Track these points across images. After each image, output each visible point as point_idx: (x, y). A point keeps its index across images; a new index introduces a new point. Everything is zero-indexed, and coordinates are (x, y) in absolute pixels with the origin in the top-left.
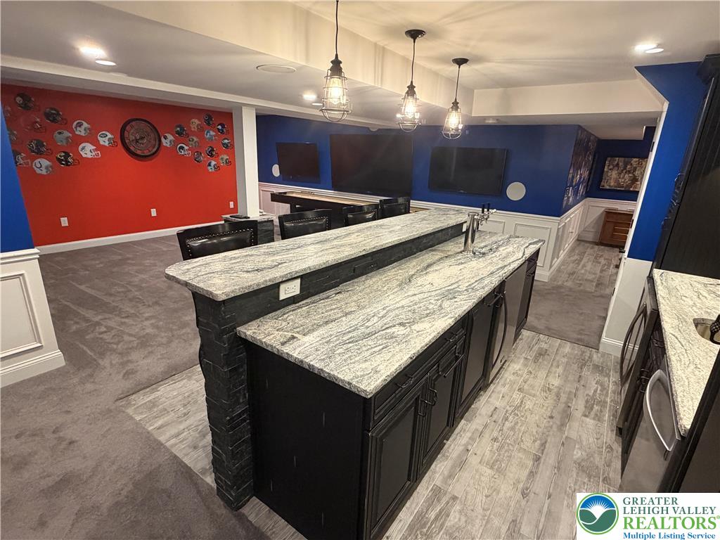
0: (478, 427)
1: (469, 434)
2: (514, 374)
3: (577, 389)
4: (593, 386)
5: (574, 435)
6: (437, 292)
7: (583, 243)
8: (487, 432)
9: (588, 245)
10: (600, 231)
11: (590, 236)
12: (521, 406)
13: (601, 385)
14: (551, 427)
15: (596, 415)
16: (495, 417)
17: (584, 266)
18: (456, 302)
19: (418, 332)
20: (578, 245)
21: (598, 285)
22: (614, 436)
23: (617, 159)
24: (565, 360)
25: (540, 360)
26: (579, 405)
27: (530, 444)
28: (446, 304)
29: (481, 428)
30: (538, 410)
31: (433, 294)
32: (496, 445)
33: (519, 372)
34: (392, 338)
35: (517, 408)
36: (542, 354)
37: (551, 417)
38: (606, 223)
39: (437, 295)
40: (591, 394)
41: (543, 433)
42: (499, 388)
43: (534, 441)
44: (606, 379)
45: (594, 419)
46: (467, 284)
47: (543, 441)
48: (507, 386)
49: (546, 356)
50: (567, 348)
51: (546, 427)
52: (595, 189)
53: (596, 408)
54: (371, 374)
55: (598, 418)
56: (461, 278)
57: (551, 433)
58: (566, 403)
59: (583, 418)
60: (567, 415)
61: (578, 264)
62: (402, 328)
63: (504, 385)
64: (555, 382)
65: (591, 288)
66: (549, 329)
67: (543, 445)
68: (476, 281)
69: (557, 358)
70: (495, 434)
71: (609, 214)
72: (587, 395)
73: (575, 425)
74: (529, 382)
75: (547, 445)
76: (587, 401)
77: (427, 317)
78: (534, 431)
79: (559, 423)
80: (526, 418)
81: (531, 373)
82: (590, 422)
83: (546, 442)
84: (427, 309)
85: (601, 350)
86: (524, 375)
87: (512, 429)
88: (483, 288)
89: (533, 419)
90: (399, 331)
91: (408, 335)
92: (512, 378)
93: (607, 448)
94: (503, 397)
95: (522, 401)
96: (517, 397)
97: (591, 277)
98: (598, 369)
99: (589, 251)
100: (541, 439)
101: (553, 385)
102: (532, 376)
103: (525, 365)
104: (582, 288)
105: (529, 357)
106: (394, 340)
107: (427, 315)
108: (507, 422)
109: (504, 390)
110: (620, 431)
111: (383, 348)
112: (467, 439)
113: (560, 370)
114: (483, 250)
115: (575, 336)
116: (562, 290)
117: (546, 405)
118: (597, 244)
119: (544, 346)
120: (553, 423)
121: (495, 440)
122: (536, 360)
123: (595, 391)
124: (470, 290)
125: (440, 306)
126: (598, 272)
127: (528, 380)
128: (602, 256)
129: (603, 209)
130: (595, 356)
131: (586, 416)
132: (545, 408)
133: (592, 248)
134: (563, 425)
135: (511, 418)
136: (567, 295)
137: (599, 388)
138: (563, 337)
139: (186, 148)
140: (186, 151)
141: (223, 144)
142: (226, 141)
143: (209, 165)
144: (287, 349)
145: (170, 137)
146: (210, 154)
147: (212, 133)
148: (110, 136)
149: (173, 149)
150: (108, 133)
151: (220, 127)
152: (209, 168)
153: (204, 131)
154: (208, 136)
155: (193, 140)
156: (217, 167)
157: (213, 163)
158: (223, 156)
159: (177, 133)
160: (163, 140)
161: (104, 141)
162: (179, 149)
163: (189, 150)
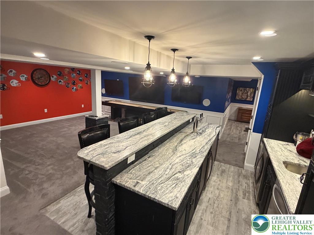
0: (204, 208)
1: (201, 211)
2: (214, 181)
3: (239, 187)
4: (245, 185)
5: (241, 208)
6: (189, 154)
7: (230, 121)
8: (208, 209)
9: (232, 121)
10: (237, 115)
11: (233, 118)
12: (219, 196)
13: (248, 184)
14: (232, 205)
15: (247, 198)
16: (210, 202)
17: (233, 131)
18: (197, 159)
19: (187, 175)
20: (229, 121)
21: (239, 139)
22: (255, 206)
23: (241, 88)
24: (232, 174)
25: (223, 175)
26: (240, 194)
27: (225, 214)
28: (194, 160)
29: (205, 208)
30: (226, 197)
31: (187, 155)
32: (212, 215)
33: (216, 181)
34: (178, 179)
35: (218, 197)
36: (223, 172)
37: (231, 200)
38: (239, 112)
39: (189, 156)
40: (244, 188)
41: (230, 208)
42: (209, 189)
43: (227, 212)
44: (249, 181)
45: (247, 199)
46: (199, 150)
47: (230, 212)
48: (212, 187)
49: (225, 173)
50: (232, 168)
51: (230, 205)
52: (234, 100)
53: (247, 194)
54: (175, 199)
55: (249, 199)
56: (196, 146)
57: (232, 208)
58: (236, 193)
59: (243, 200)
60: (237, 199)
61: (230, 130)
62: (180, 174)
63: (211, 187)
64: (230, 184)
65: (237, 141)
66: (224, 160)
67: (230, 213)
68: (202, 148)
69: (229, 173)
70: (211, 210)
71: (240, 109)
72: (243, 189)
73: (241, 203)
74: (220, 185)
75: (232, 213)
76: (243, 192)
77: (188, 167)
78: (226, 207)
79: (234, 203)
80: (222, 202)
81: (220, 181)
82: (245, 201)
83: (231, 212)
84: (187, 163)
85: (245, 168)
86: (218, 182)
87: (218, 207)
88: (205, 151)
89: (225, 201)
90: (179, 175)
91: (184, 178)
92: (214, 183)
93: (254, 212)
94: (212, 193)
95: (219, 194)
96: (217, 192)
97: (236, 136)
98: (245, 177)
99: (233, 124)
100: (229, 211)
101: (230, 186)
102: (221, 182)
103: (218, 177)
104: (233, 141)
105: (219, 174)
106: (179, 180)
107: (188, 166)
108: (215, 204)
109: (212, 189)
110: (258, 205)
111: (176, 185)
112: (201, 214)
113: (231, 179)
114: (200, 131)
115: (234, 163)
116: (227, 142)
117: (229, 195)
118: (236, 121)
119: (224, 168)
120: (233, 203)
121: (212, 213)
122: (221, 175)
123: (246, 187)
124: (201, 152)
125: (192, 161)
126: (238, 133)
127: (220, 184)
128: (238, 126)
129: (237, 107)
130: (243, 171)
131: (244, 198)
132: (228, 196)
133: (234, 123)
134: (236, 203)
135: (216, 202)
136: (228, 144)
137: (247, 185)
138: (230, 164)
139: (62, 81)
140: (62, 83)
141: (80, 80)
142: (81, 78)
143: (73, 89)
144: (137, 189)
145: (55, 77)
146: (74, 84)
147: (74, 75)
148: (25, 76)
149: (56, 82)
150: (25, 75)
151: (78, 72)
152: (73, 90)
153: (70, 74)
154: (73, 76)
155: (66, 78)
156: (77, 90)
157: (75, 88)
158: (79, 85)
159: (58, 75)
160: (52, 78)
161: (23, 79)
162: (59, 82)
163: (64, 82)
